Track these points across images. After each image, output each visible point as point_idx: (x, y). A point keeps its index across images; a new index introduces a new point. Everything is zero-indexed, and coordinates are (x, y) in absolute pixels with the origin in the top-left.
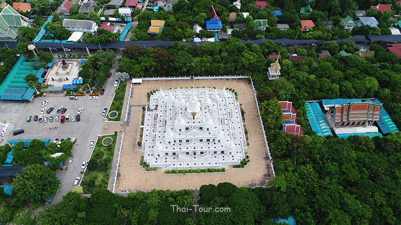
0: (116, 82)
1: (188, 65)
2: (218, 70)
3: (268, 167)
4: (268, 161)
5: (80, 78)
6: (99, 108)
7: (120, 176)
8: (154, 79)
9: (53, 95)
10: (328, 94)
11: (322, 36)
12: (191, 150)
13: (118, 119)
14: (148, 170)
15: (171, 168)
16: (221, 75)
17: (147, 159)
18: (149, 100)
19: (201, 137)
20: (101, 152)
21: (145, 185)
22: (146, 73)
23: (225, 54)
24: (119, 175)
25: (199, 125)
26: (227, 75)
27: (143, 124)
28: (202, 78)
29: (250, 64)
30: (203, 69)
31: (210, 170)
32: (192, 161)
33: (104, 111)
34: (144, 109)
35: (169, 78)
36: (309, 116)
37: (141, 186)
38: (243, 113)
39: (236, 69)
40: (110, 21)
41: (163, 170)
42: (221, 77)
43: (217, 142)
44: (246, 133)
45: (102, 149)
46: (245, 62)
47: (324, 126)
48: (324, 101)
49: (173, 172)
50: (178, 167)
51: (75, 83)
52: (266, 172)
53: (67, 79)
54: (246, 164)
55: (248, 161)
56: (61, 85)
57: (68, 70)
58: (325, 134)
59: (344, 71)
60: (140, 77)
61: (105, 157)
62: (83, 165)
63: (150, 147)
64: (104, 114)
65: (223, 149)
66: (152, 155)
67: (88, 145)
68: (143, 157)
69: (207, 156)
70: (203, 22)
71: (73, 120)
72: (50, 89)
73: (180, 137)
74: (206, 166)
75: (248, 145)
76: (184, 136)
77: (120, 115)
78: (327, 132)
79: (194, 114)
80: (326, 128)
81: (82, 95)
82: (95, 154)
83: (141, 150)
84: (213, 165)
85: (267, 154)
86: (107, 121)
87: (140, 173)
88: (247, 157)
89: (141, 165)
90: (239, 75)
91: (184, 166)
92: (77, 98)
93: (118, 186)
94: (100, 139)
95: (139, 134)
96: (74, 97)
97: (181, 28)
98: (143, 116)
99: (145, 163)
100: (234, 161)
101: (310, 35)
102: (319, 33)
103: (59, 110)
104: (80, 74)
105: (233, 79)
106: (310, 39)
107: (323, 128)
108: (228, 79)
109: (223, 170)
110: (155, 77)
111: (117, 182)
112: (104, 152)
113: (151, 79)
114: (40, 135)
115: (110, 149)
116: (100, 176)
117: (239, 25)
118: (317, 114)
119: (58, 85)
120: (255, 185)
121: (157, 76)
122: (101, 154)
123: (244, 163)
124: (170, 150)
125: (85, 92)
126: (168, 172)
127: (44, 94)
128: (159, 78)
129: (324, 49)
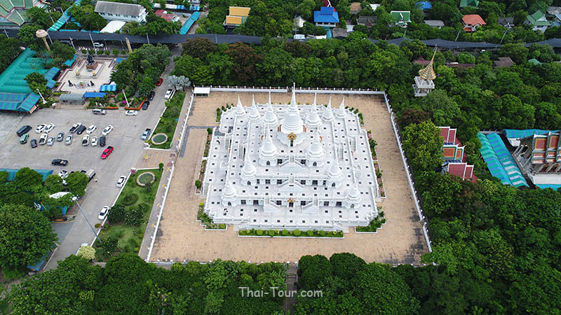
0: (168, 92)
1: (285, 67)
2: (333, 79)
3: (418, 233)
4: (418, 224)
5: (113, 83)
6: (137, 128)
7: (162, 235)
8: (228, 89)
9: (68, 106)
10: (516, 121)
11: (499, 37)
12: (285, 197)
13: (166, 146)
14: (209, 228)
15: (248, 226)
16: (337, 88)
17: (211, 209)
18: (218, 119)
19: (302, 176)
20: (134, 195)
21: (204, 252)
22: (217, 79)
23: (344, 55)
24: (160, 233)
25: (301, 156)
26: (346, 88)
27: (206, 155)
28: (305, 91)
29: (385, 69)
30: (309, 76)
31: (316, 234)
32: (285, 216)
33: (146, 133)
34: (210, 132)
35: (253, 90)
36: (484, 155)
37: (197, 254)
38: (373, 145)
39: (361, 78)
40: (167, 9)
41: (236, 229)
42: (336, 92)
43: (329, 185)
44: (379, 176)
45: (136, 191)
46: (376, 67)
47: (512, 170)
48: (509, 132)
49: (253, 232)
50: (261, 224)
51: (103, 90)
52: (415, 241)
53: (93, 84)
54: (379, 225)
55: (384, 221)
56: (82, 92)
57: (95, 72)
58: (515, 183)
59: (540, 87)
60: (206, 85)
61: (140, 202)
62: (102, 214)
63: (215, 190)
64: (145, 137)
65: (339, 198)
66: (218, 203)
67: (115, 182)
68: (202, 206)
69: (312, 209)
70: (310, 12)
71: (93, 144)
72: (63, 96)
73: (267, 175)
74: (310, 225)
75: (382, 195)
76: (274, 173)
77: (170, 140)
78: (519, 179)
79: (292, 138)
80: (516, 174)
81: (113, 108)
82: (124, 197)
83: (201, 196)
84: (322, 225)
85: (415, 212)
86: (148, 148)
87: (197, 231)
88: (382, 214)
89: (199, 219)
90: (365, 88)
91: (273, 224)
92: (104, 112)
93: (157, 250)
94: (134, 174)
95: (198, 169)
96: (100, 110)
97: (275, 18)
98: (208, 142)
99: (205, 216)
100: (359, 219)
101: (479, 35)
102: (494, 33)
103: (74, 128)
104: (114, 77)
105: (356, 95)
106: (478, 41)
107: (510, 173)
108: (347, 95)
109: (340, 234)
110: (231, 86)
111: (156, 244)
112: (139, 195)
113: (224, 89)
114: (38, 164)
115: (150, 190)
116: (128, 234)
117: (365, 18)
118: (499, 151)
119: (78, 92)
120: (396, 261)
121: (234, 86)
122: (133, 198)
123: (375, 225)
124: (250, 196)
125: (118, 104)
126: (243, 233)
127: (54, 105)
128: (237, 89)
129: (503, 56)
